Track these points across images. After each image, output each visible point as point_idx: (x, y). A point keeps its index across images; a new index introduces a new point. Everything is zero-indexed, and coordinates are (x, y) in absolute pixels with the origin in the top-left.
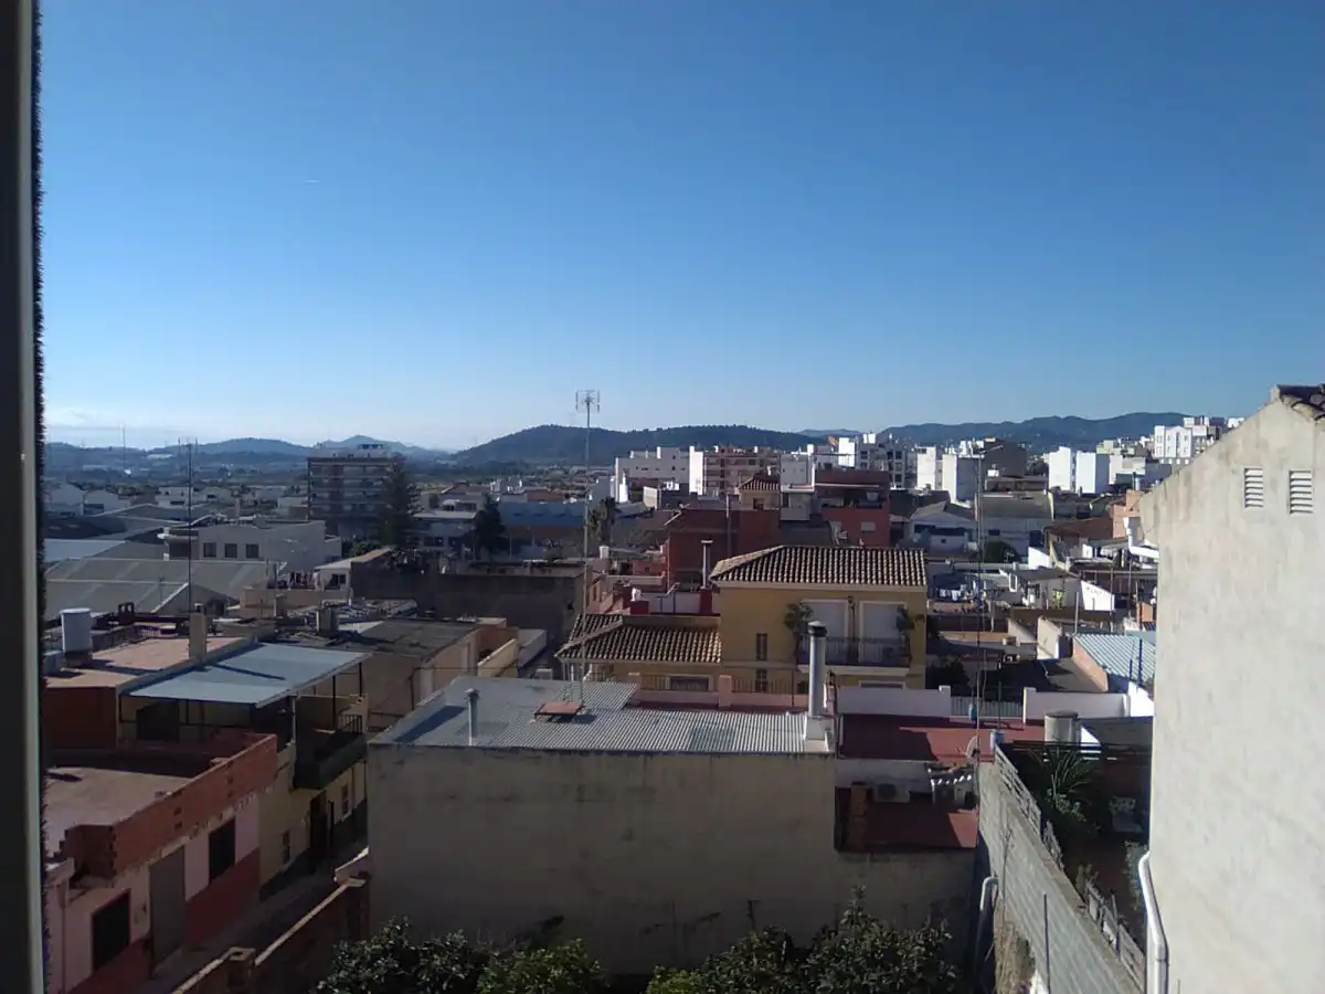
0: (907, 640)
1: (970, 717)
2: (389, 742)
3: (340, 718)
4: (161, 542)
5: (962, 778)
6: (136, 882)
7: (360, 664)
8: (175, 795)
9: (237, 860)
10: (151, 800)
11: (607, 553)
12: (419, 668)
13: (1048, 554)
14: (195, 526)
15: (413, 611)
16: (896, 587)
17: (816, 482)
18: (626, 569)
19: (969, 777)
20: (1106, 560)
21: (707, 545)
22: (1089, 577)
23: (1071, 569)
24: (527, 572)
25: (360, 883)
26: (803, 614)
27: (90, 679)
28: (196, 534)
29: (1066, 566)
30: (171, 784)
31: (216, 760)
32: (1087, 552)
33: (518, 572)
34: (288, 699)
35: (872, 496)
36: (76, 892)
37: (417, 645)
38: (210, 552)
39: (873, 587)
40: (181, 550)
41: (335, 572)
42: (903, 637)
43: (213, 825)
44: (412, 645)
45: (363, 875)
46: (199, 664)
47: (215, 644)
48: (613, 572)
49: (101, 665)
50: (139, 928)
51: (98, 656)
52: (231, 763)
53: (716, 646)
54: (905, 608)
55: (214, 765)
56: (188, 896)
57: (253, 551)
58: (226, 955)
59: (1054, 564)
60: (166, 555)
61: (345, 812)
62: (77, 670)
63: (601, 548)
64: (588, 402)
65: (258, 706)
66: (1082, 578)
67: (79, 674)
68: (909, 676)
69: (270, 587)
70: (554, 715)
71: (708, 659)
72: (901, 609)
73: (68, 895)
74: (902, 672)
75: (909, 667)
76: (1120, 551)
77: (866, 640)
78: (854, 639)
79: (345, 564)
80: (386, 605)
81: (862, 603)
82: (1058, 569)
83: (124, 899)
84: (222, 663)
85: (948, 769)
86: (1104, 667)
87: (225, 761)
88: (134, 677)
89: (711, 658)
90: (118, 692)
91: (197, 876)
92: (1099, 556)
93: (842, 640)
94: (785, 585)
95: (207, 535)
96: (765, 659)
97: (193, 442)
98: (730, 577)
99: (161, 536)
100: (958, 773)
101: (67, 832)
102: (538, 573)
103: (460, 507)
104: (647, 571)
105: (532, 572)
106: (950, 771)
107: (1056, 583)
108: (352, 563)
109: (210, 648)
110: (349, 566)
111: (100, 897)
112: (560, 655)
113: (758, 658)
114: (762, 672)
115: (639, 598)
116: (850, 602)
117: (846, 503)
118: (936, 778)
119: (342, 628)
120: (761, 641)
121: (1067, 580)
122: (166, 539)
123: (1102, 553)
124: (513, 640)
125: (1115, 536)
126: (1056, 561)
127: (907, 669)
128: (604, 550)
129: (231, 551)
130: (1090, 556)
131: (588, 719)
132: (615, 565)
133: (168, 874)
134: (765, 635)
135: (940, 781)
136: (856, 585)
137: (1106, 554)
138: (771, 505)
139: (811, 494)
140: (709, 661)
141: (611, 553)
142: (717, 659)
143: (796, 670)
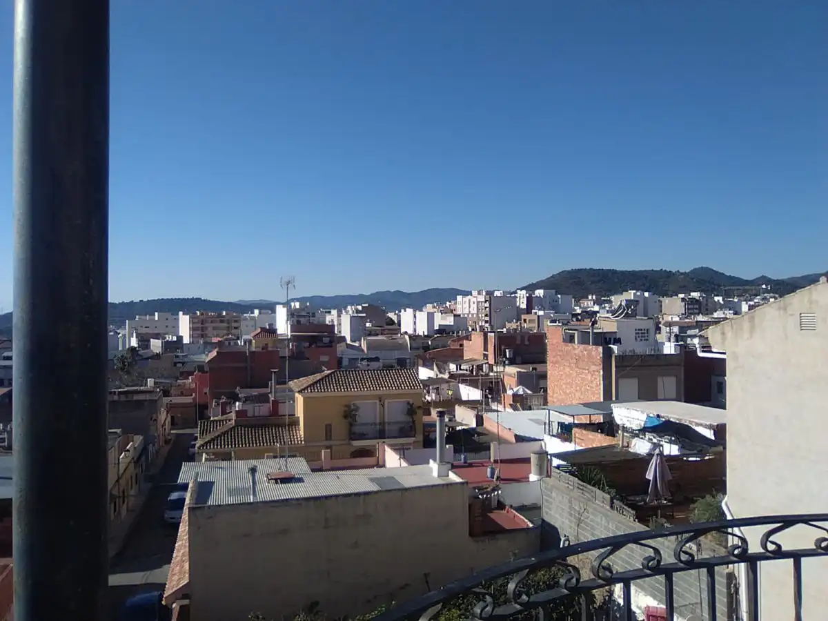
0: (414, 422)
1: (462, 461)
2: (194, 506)
5: (496, 493)
11: (152, 384)
13: (433, 370)
16: (407, 390)
17: (291, 332)
19: (500, 492)
20: (465, 372)
21: (275, 372)
22: (464, 382)
23: (449, 378)
25: (186, 602)
26: (353, 410)
29: (446, 376)
32: (453, 367)
35: (326, 340)
39: (394, 391)
42: (411, 420)
45: (186, 596)
53: (299, 434)
54: (411, 403)
59: (437, 375)
63: (149, 380)
64: (288, 283)
66: (459, 382)
68: (414, 442)
70: (276, 480)
71: (296, 442)
72: (408, 403)
74: (411, 440)
75: (414, 436)
76: (473, 366)
77: (389, 423)
78: (382, 423)
81: (386, 401)
82: (442, 378)
85: (487, 488)
86: (510, 429)
89: (298, 441)
92: (460, 369)
93: (375, 424)
94: (343, 393)
96: (331, 439)
98: (309, 391)
100: (493, 490)
104: (182, 394)
106: (489, 490)
107: (445, 386)
112: (199, 448)
113: (327, 440)
114: (330, 448)
115: (241, 408)
116: (380, 401)
117: (310, 345)
118: (482, 494)
120: (328, 429)
121: (451, 384)
123: (462, 368)
125: (465, 358)
126: (438, 373)
127: (414, 438)
128: (151, 382)
130: (455, 370)
131: (298, 480)
134: (330, 425)
135: (485, 496)
136: (383, 391)
137: (465, 368)
138: (273, 347)
139: (288, 340)
140: (298, 443)
141: (155, 383)
142: (301, 441)
143: (350, 444)
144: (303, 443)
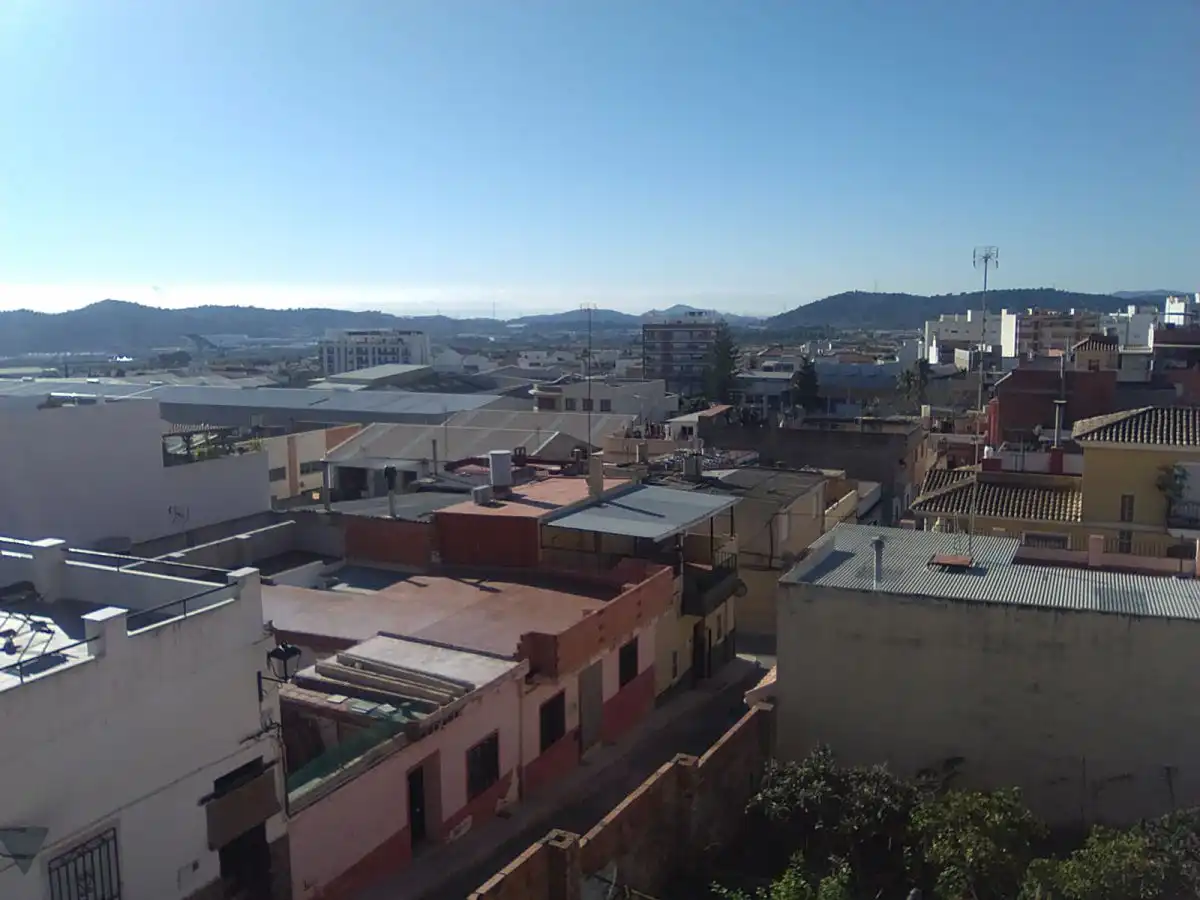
2: (795, 581)
3: (717, 554)
4: (532, 396)
6: (569, 684)
7: (732, 508)
8: (601, 612)
9: (640, 672)
10: (579, 617)
11: (929, 412)
12: (777, 514)
14: (558, 383)
15: (754, 461)
17: (1155, 342)
18: (947, 428)
21: (1060, 405)
24: (858, 428)
26: (1176, 477)
27: (511, 510)
28: (559, 390)
30: (596, 605)
31: (626, 586)
33: (849, 428)
34: (677, 536)
36: (530, 687)
37: (774, 492)
38: (571, 405)
40: (547, 404)
41: (684, 425)
43: (625, 641)
44: (769, 492)
45: (770, 700)
46: (598, 501)
47: (609, 484)
48: (934, 430)
49: (518, 499)
50: (571, 722)
51: (516, 490)
52: (638, 590)
53: (1076, 505)
55: (625, 590)
56: (605, 700)
57: (606, 406)
58: (674, 760)
60: (536, 408)
61: (719, 638)
62: (503, 502)
63: (923, 407)
64: (986, 259)
65: (656, 540)
67: (504, 505)
69: (628, 436)
70: (944, 566)
71: (1067, 517)
73: (525, 688)
79: (694, 417)
80: (733, 454)
83: (561, 695)
84: (615, 501)
87: (634, 587)
88: (547, 511)
89: (1071, 516)
90: (539, 522)
91: (610, 685)
94: (1158, 446)
95: (569, 391)
96: (1130, 520)
97: (592, 308)
98: (1095, 437)
99: (531, 392)
101: (522, 637)
102: (867, 429)
103: (778, 368)
104: (969, 431)
105: (862, 427)
108: (699, 417)
109: (605, 488)
110: (697, 419)
111: (546, 692)
112: (914, 507)
113: (1123, 519)
114: (1126, 535)
115: (991, 455)
117: (1190, 365)
119: (705, 474)
120: (1127, 503)
122: (535, 394)
124: (853, 492)
128: (926, 410)
129: (588, 405)
131: (980, 572)
132: (936, 424)
133: (590, 682)
134: (1132, 498)
138: (1107, 366)
139: (1148, 355)
140: (1070, 520)
141: (932, 412)
142: (1077, 517)
143: (1167, 534)
144: (1079, 520)
